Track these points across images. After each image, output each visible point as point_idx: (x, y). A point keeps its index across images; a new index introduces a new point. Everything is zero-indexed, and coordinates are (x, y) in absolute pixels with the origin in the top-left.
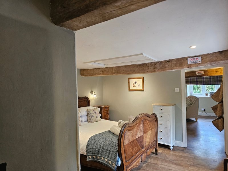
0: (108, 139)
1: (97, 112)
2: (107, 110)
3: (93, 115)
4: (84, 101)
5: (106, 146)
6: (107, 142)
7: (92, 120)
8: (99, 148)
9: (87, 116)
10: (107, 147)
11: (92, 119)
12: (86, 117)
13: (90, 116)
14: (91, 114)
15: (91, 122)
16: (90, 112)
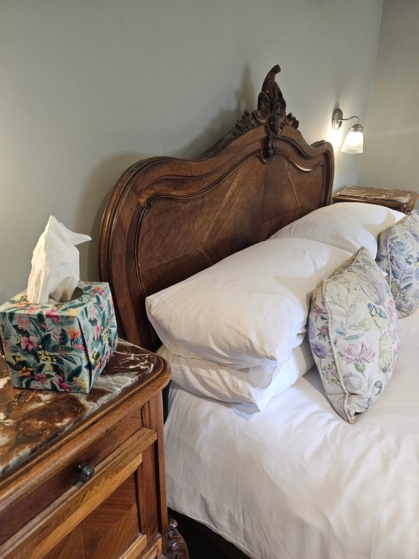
11: (411, 293)
13: (400, 272)
14: (410, 263)
15: (406, 310)
16: (403, 250)
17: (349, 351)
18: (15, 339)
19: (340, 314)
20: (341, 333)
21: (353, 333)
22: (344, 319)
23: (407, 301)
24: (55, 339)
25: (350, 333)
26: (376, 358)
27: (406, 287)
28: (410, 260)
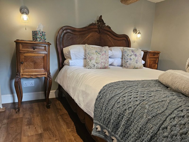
0: (152, 98)
1: (137, 54)
2: (155, 58)
3: (132, 57)
4: (122, 40)
5: (142, 117)
6: (147, 106)
7: (128, 65)
8: (120, 116)
9: (122, 58)
10: (143, 121)
11: (128, 63)
12: (120, 60)
13: (126, 58)
14: (128, 56)
15: (126, 67)
16: (126, 53)
17: (89, 57)
18: (40, 34)
19: (88, 50)
20: (88, 54)
21: (91, 54)
22: (89, 51)
23: (127, 65)
24: (44, 35)
25: (90, 54)
26: (95, 60)
27: (127, 62)
28: (128, 55)
